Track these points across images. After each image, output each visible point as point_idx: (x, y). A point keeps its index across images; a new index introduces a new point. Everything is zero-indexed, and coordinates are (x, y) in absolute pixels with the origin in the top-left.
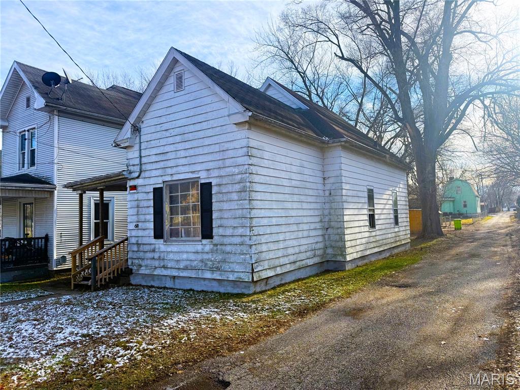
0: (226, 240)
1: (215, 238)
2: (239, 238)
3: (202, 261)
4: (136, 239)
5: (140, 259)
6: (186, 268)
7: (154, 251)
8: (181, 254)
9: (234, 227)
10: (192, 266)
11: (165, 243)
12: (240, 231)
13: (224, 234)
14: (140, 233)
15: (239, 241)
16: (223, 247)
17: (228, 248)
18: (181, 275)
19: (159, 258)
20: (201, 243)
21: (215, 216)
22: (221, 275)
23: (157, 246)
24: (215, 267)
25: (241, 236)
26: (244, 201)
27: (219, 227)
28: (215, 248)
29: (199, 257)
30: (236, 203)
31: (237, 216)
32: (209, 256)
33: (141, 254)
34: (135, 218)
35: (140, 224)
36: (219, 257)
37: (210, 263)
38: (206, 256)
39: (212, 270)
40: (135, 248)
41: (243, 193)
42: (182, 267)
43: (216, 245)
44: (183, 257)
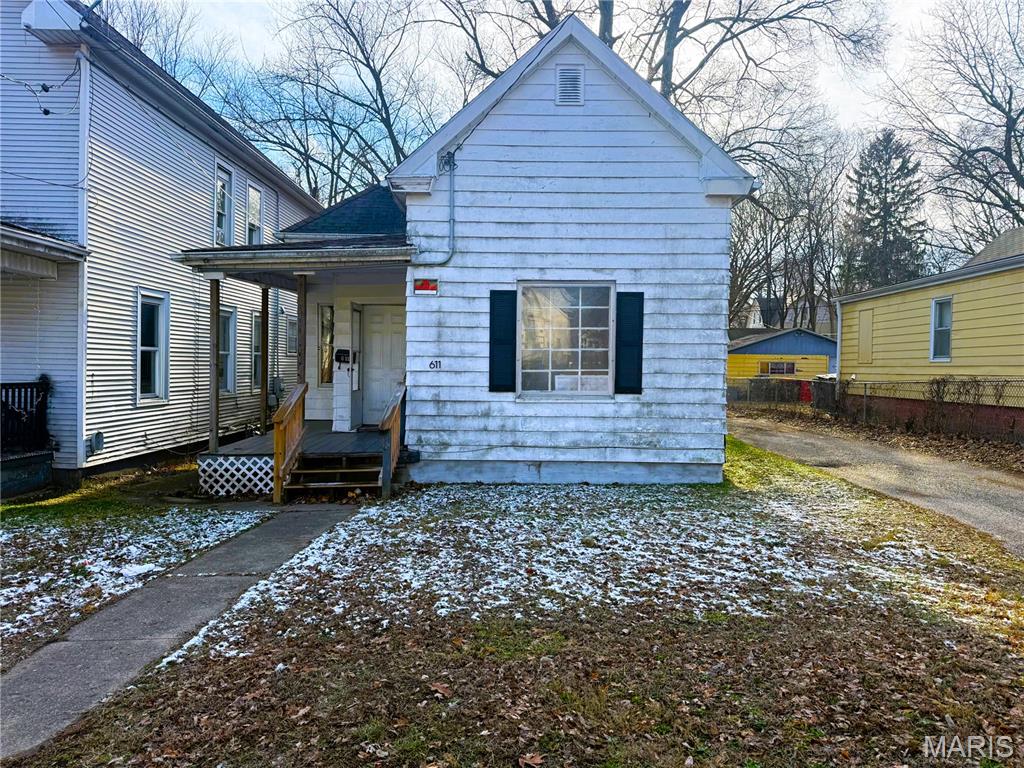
0: (669, 397)
1: (645, 392)
2: (701, 392)
3: (614, 433)
4: (434, 391)
5: (444, 431)
6: (575, 446)
7: (487, 415)
8: (561, 420)
9: (690, 374)
10: (589, 442)
11: (518, 401)
12: (703, 381)
13: (666, 386)
14: (445, 379)
15: (700, 398)
16: (665, 409)
17: (675, 411)
18: (561, 458)
19: (502, 429)
20: (613, 401)
21: (647, 353)
22: (656, 455)
23: (495, 406)
24: (645, 443)
25: (704, 389)
26: (714, 332)
27: (656, 373)
28: (645, 410)
29: (608, 425)
30: (695, 333)
31: (699, 356)
32: (633, 424)
33: (448, 423)
34: (432, 349)
35: (445, 362)
36: (657, 425)
37: (632, 437)
38: (622, 425)
39: (636, 447)
40: (430, 410)
41: (712, 318)
42: (563, 444)
43: (649, 404)
44: (567, 425)
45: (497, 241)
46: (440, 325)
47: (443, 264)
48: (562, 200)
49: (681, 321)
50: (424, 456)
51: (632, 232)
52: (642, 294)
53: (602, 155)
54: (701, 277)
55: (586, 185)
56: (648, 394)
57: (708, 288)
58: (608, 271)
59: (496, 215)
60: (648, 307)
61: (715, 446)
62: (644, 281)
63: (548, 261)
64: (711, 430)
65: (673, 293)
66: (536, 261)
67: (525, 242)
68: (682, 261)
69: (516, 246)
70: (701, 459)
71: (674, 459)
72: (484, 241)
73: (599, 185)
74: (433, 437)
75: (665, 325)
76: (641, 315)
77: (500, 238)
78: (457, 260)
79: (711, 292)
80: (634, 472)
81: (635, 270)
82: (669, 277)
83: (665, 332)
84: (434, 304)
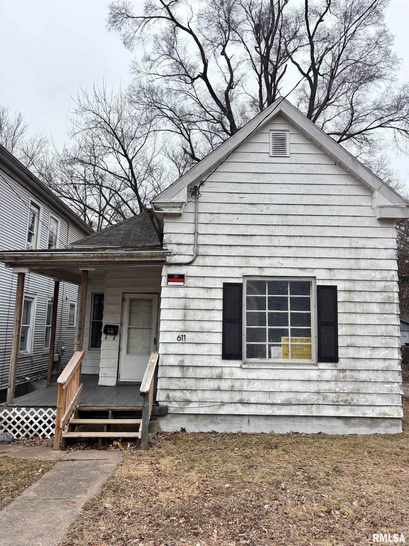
0: (359, 365)
1: (341, 361)
2: (382, 361)
3: (318, 393)
4: (180, 358)
5: (187, 390)
6: (288, 404)
7: (220, 378)
8: (277, 382)
9: (374, 347)
10: (299, 400)
11: (244, 366)
12: (383, 353)
13: (356, 356)
14: (188, 349)
15: (382, 366)
16: (356, 374)
17: (363, 376)
18: (278, 412)
19: (232, 390)
20: (316, 368)
21: (341, 330)
22: (351, 410)
23: (226, 371)
24: (342, 401)
25: (384, 359)
26: (389, 316)
27: (348, 346)
28: (341, 375)
29: (313, 387)
30: (376, 316)
31: (379, 334)
32: (332, 385)
33: (190, 384)
34: (179, 326)
35: (188, 336)
36: (349, 387)
37: (332, 397)
38: (324, 387)
39: (336, 405)
40: (176, 372)
41: (387, 306)
42: (279, 402)
43: (344, 370)
44: (282, 386)
45: (228, 247)
46: (185, 308)
47: (189, 264)
48: (275, 220)
49: (365, 308)
50: (171, 410)
51: (327, 243)
52: (336, 286)
53: (302, 189)
54: (378, 275)
55: (291, 210)
56: (343, 363)
57: (383, 283)
58: (310, 270)
59: (227, 230)
60: (341, 297)
61: (395, 404)
62: (337, 278)
63: (266, 262)
64: (391, 391)
65: (358, 286)
66: (257, 262)
67: (248, 248)
68: (363, 264)
69: (242, 251)
70: (385, 414)
71: (364, 414)
72: (219, 248)
73: (302, 210)
74: (178, 395)
75: (353, 311)
76: (336, 302)
77: (230, 246)
78: (199, 261)
79: (385, 287)
80: (334, 424)
81: (330, 269)
82: (355, 275)
83: (354, 315)
84: (181, 292)
